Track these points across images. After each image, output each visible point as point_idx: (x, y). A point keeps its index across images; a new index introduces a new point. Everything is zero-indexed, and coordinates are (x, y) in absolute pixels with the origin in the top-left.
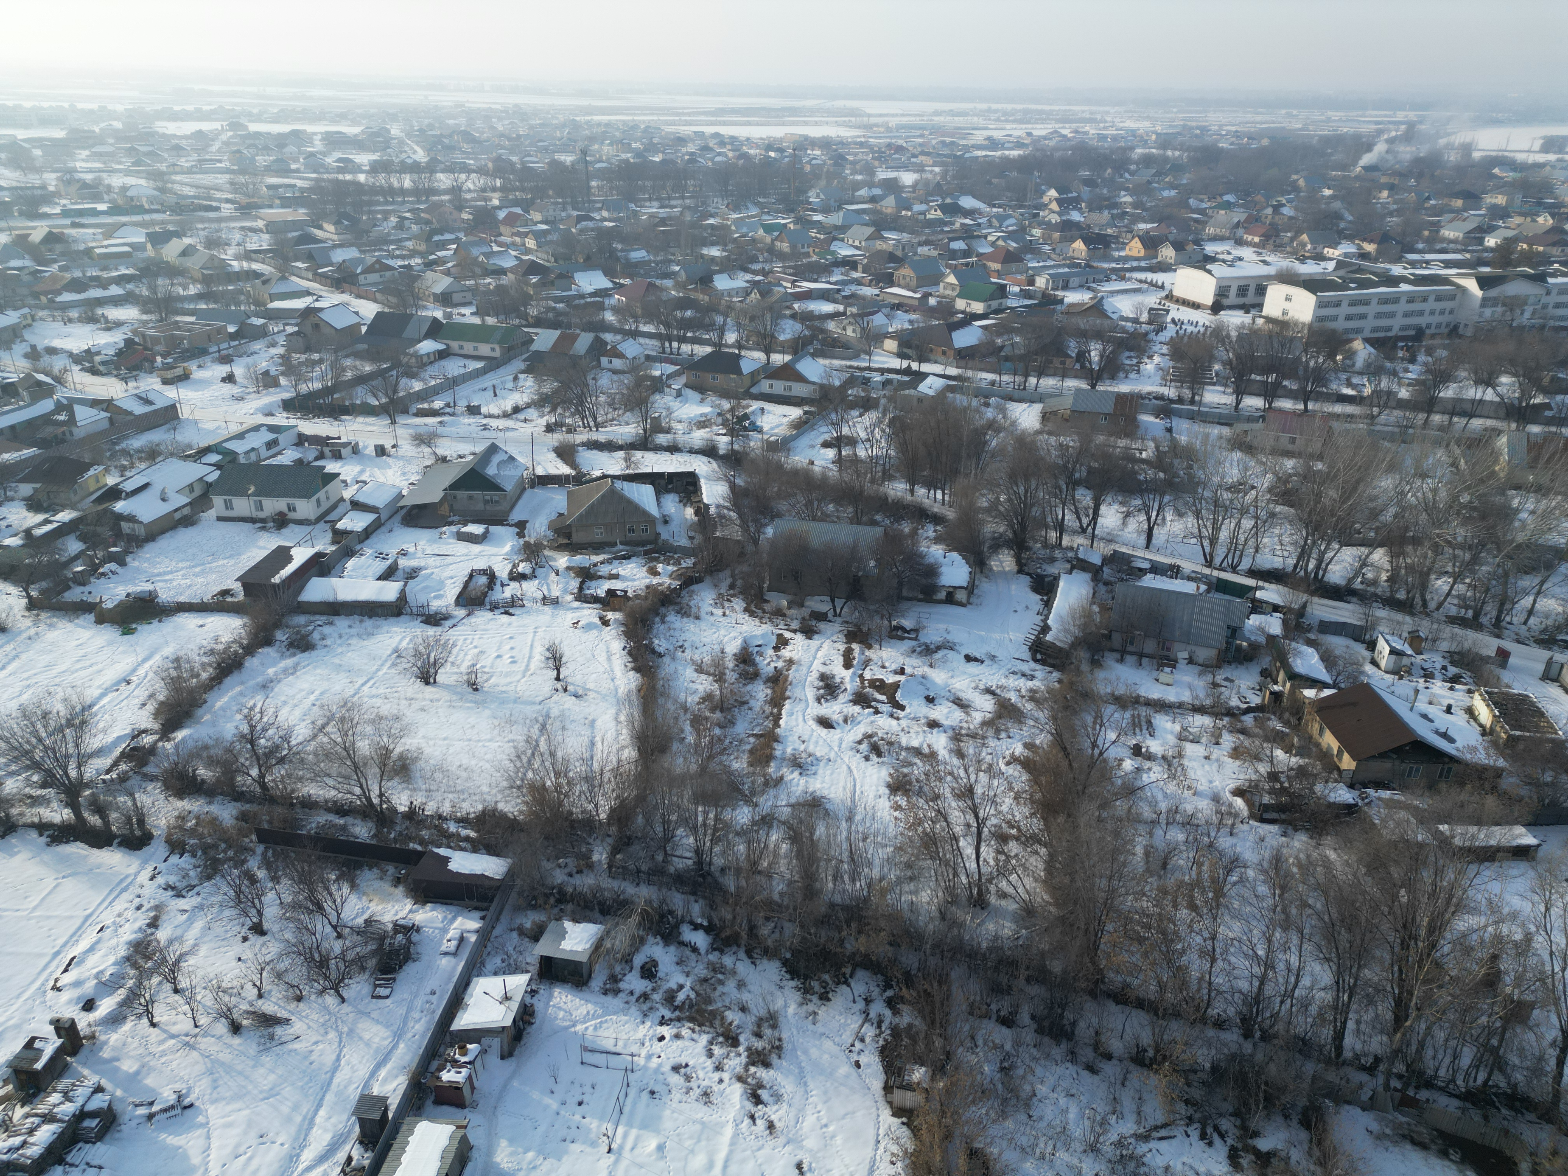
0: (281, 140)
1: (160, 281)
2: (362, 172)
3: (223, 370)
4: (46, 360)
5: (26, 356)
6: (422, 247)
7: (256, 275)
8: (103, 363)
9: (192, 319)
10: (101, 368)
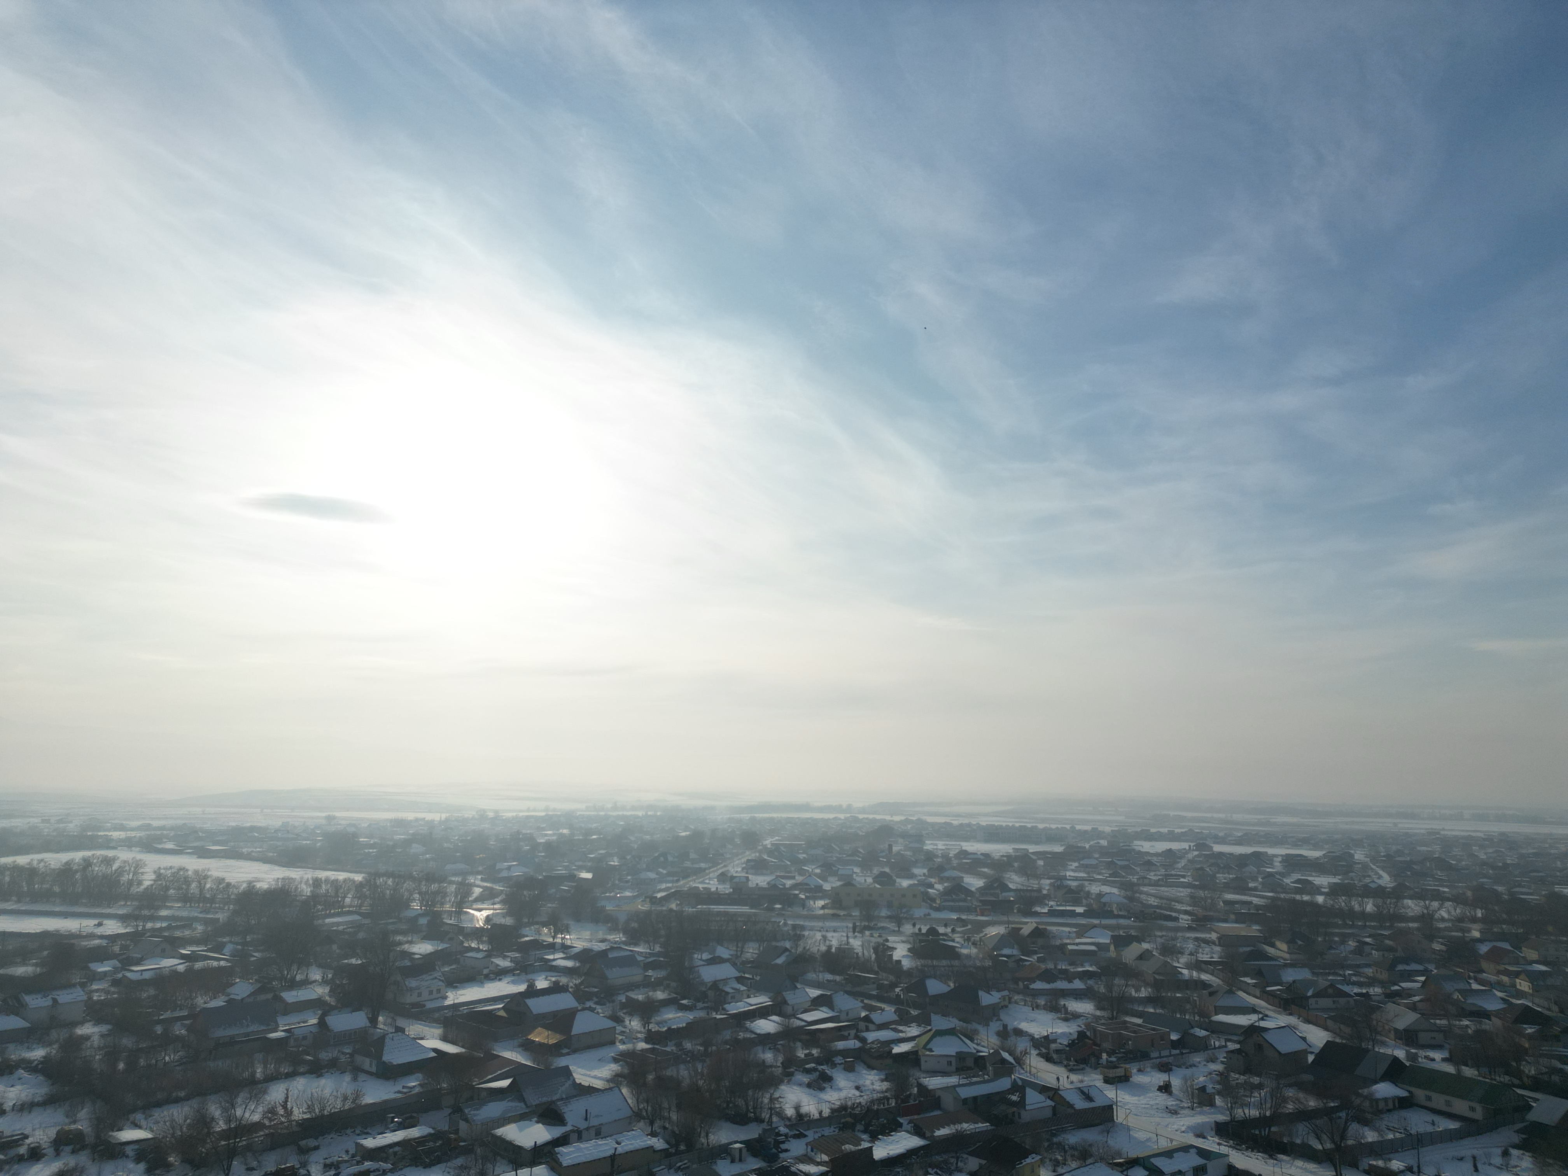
0: (1242, 861)
1: (1117, 981)
2: (1322, 894)
3: (1160, 1078)
4: (1013, 1039)
5: (998, 1034)
6: (1384, 976)
7: (1205, 985)
8: (1057, 1051)
9: (1139, 1021)
10: (1055, 1056)
